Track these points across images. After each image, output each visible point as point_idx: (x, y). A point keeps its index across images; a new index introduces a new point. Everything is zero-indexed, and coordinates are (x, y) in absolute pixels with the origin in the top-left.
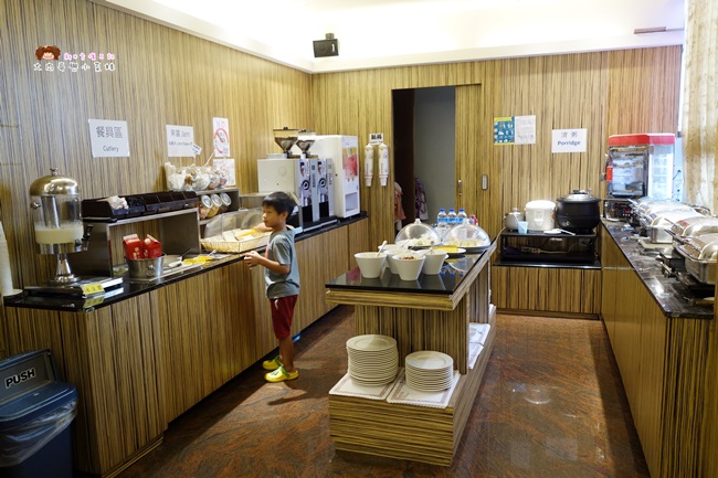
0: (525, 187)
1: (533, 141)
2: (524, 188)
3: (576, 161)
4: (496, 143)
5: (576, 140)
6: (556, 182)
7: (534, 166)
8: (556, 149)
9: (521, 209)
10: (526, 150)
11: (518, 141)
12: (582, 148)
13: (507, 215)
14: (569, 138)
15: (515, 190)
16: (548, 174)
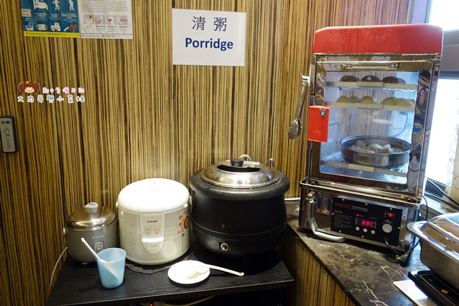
0: (115, 143)
1: (127, 33)
2: (113, 147)
3: (224, 86)
4: (29, 33)
5: (223, 36)
6: (183, 131)
7: (133, 95)
8: (182, 56)
9: (109, 205)
10: (110, 52)
11: (88, 30)
12: (236, 57)
13: (70, 225)
14: (209, 33)
15: (91, 151)
16: (166, 116)
